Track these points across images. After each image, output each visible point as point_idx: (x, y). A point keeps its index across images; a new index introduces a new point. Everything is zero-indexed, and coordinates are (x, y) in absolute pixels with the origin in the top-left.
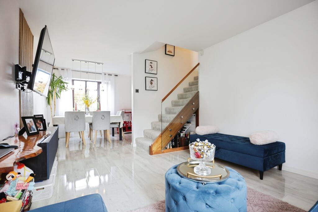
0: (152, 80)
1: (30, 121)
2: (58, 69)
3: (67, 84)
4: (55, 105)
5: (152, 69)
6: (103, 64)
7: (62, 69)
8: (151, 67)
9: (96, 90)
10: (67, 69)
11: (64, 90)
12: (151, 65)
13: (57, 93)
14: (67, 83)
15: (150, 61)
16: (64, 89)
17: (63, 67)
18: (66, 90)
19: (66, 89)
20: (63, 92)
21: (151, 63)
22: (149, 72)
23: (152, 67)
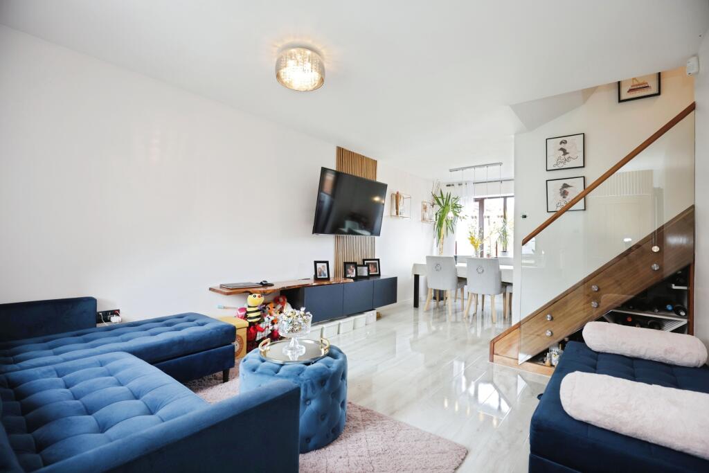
0: (566, 186)
1: (323, 266)
2: (454, 185)
5: (567, 156)
6: (500, 164)
7: (459, 184)
8: (562, 153)
9: (502, 217)
10: (466, 182)
12: (562, 149)
15: (561, 139)
21: (561, 143)
22: (557, 168)
23: (567, 151)
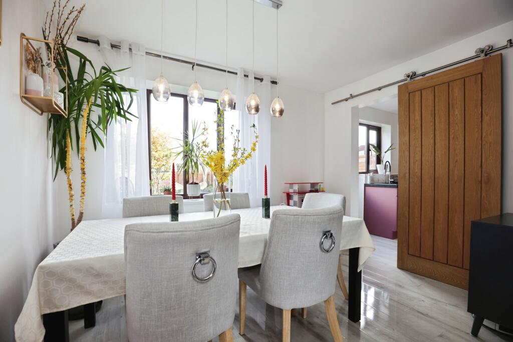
2: (97, 43)
3: (132, 93)
4: (84, 173)
7: (113, 46)
10: (130, 45)
11: (118, 117)
13: (94, 126)
14: (130, 90)
16: (119, 114)
17: (115, 37)
18: (127, 119)
19: (128, 115)
20: (117, 125)
